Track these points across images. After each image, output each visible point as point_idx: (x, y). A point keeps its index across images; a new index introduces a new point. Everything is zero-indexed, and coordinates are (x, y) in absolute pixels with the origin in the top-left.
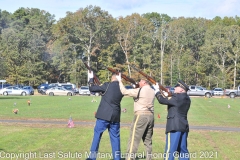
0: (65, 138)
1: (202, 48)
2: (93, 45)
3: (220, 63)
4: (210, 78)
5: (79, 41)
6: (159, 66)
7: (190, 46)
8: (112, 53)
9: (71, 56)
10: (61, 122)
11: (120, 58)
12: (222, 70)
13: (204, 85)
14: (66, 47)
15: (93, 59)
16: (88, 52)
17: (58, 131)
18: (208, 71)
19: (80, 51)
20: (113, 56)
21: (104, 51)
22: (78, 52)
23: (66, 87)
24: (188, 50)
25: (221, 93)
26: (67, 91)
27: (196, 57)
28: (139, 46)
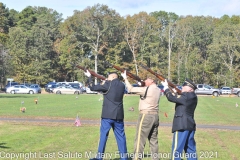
0: (72, 137)
1: (209, 47)
2: (101, 44)
3: (228, 61)
4: (217, 77)
5: (86, 40)
6: (167, 64)
7: (197, 44)
8: (119, 52)
9: (78, 55)
10: (68, 121)
11: (127, 56)
12: (231, 69)
13: (212, 84)
14: (74, 46)
15: (101, 57)
16: (96, 50)
17: (65, 130)
18: (216, 70)
19: (87, 50)
20: (121, 54)
21: (111, 50)
22: (85, 51)
23: (73, 86)
24: (196, 49)
25: (229, 92)
26: (74, 90)
27: (204, 56)
28: (146, 45)
